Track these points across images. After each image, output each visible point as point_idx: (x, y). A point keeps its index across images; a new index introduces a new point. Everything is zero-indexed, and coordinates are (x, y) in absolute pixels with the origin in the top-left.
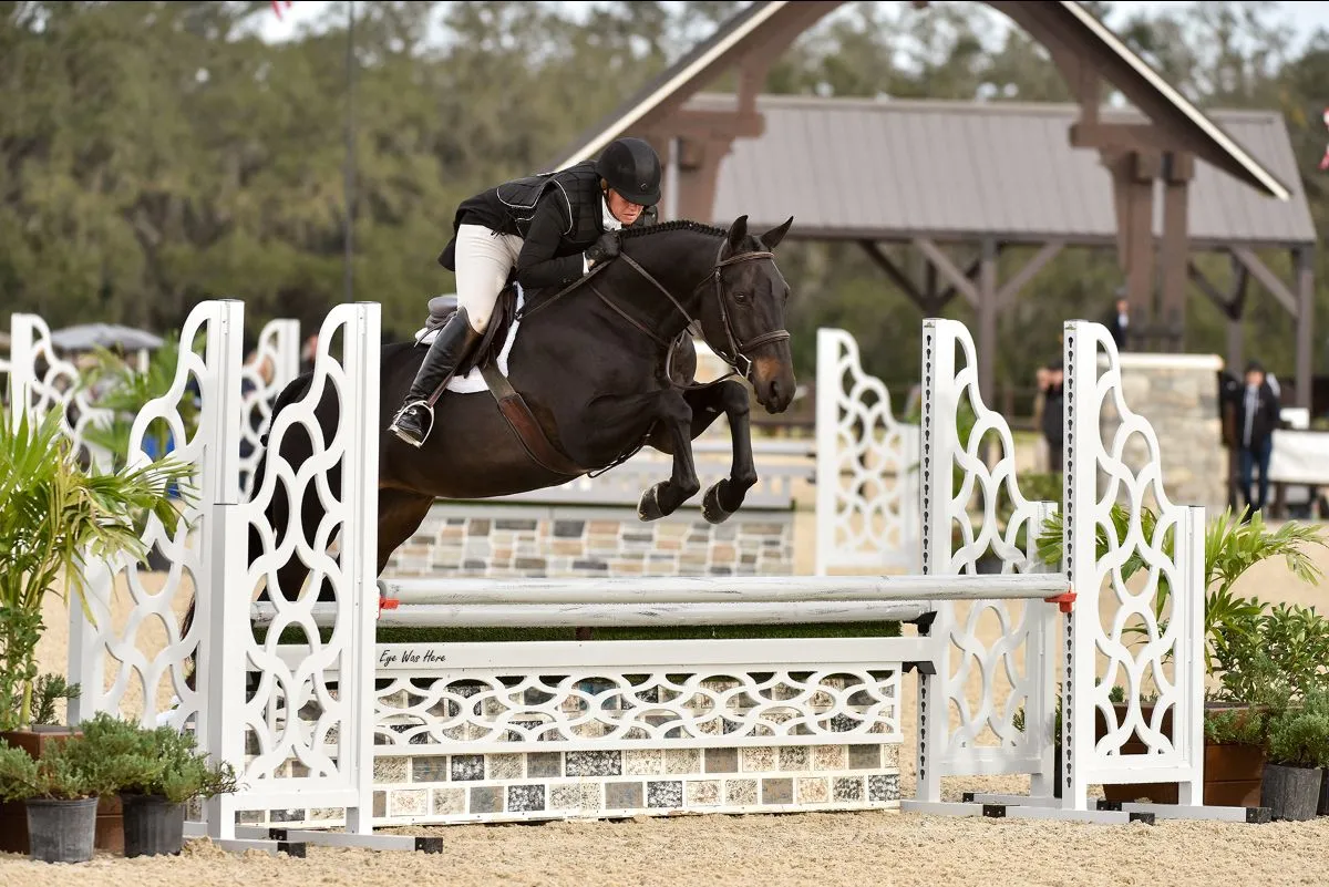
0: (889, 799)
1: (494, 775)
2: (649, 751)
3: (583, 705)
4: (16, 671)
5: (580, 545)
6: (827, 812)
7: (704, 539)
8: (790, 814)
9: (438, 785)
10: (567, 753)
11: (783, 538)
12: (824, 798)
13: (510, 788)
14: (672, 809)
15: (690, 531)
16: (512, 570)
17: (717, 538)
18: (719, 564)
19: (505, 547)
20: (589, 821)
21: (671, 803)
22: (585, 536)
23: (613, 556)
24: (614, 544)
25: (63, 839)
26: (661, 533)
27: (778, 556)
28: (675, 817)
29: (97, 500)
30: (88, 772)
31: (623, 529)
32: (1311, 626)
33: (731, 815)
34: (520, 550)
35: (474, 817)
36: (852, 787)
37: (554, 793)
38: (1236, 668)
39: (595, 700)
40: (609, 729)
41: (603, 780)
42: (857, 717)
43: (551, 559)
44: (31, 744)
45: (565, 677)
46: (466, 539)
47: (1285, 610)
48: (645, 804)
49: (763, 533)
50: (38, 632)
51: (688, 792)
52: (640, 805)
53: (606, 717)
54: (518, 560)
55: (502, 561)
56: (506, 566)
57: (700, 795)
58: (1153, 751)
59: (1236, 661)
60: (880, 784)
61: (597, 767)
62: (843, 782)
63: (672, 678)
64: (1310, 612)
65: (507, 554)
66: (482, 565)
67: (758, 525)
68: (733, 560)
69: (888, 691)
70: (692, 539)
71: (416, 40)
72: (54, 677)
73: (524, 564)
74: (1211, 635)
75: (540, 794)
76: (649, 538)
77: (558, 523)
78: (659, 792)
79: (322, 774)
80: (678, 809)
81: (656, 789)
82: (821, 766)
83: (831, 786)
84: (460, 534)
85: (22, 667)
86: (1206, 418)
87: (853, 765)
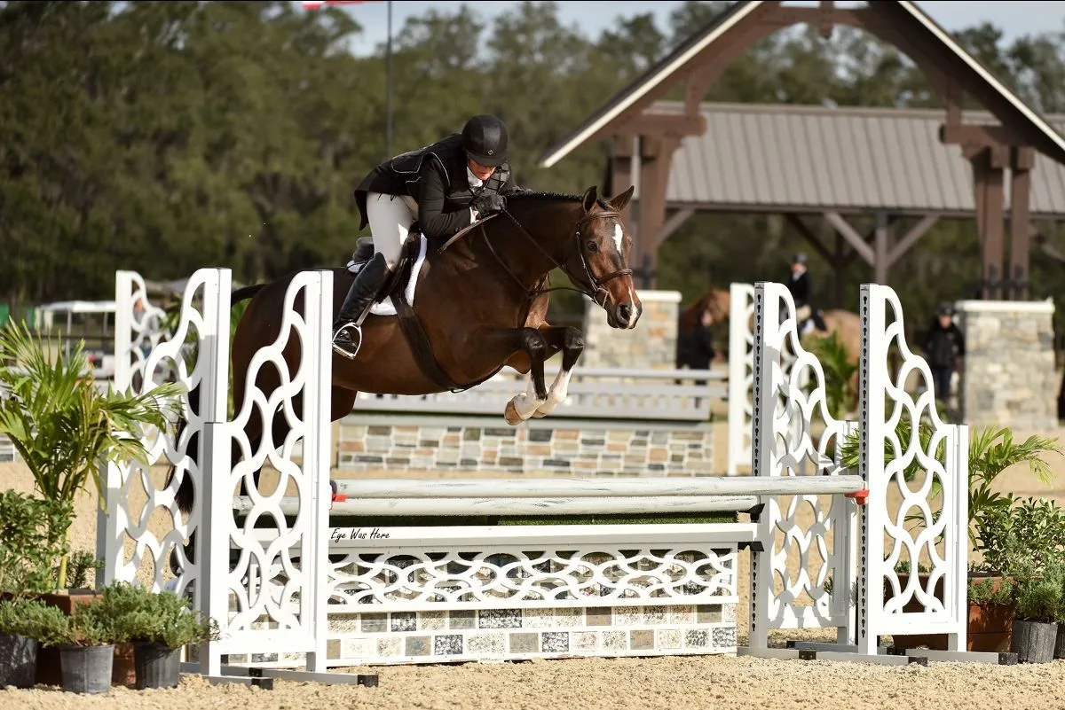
0: (729, 646)
1: (424, 627)
2: (543, 610)
3: (493, 575)
4: (54, 548)
5: (549, 447)
6: (680, 656)
7: (643, 443)
8: (652, 657)
9: (380, 635)
10: (480, 611)
11: (703, 443)
12: (678, 646)
13: (436, 637)
14: (561, 653)
15: (633, 437)
16: (497, 467)
17: (653, 442)
18: (654, 462)
19: (493, 449)
20: (498, 662)
21: (560, 648)
22: (553, 440)
23: (574, 456)
24: (575, 447)
25: (88, 676)
26: (610, 439)
27: (700, 456)
28: (563, 659)
29: (113, 419)
30: (106, 625)
31: (582, 436)
32: (1051, 515)
33: (606, 658)
34: (503, 451)
35: (409, 659)
36: (699, 636)
37: (471, 641)
38: (995, 547)
39: (502, 571)
40: (512, 593)
41: (507, 632)
42: (703, 584)
43: (526, 458)
44: (64, 604)
45: (478, 553)
46: (462, 443)
47: (1033, 502)
48: (540, 649)
49: (689, 439)
50: (71, 519)
51: (574, 641)
52: (537, 650)
53: (511, 584)
54: (501, 458)
55: (489, 459)
56: (493, 463)
57: (582, 643)
58: (928, 610)
59: (995, 541)
60: (722, 635)
61: (504, 621)
62: (693, 633)
63: (561, 554)
64: (1050, 504)
65: (494, 454)
66: (475, 463)
67: (684, 433)
68: (666, 459)
69: (727, 564)
70: (634, 443)
71: (469, 56)
72: (85, 553)
73: (506, 462)
74: (974, 522)
75: (459, 642)
76: (601, 442)
77: (532, 431)
78: (550, 640)
79: (288, 627)
80: (566, 653)
81: (548, 638)
82: (676, 620)
83: (684, 636)
84: (457, 439)
85: (57, 545)
86: (1043, 350)
87: (700, 621)
